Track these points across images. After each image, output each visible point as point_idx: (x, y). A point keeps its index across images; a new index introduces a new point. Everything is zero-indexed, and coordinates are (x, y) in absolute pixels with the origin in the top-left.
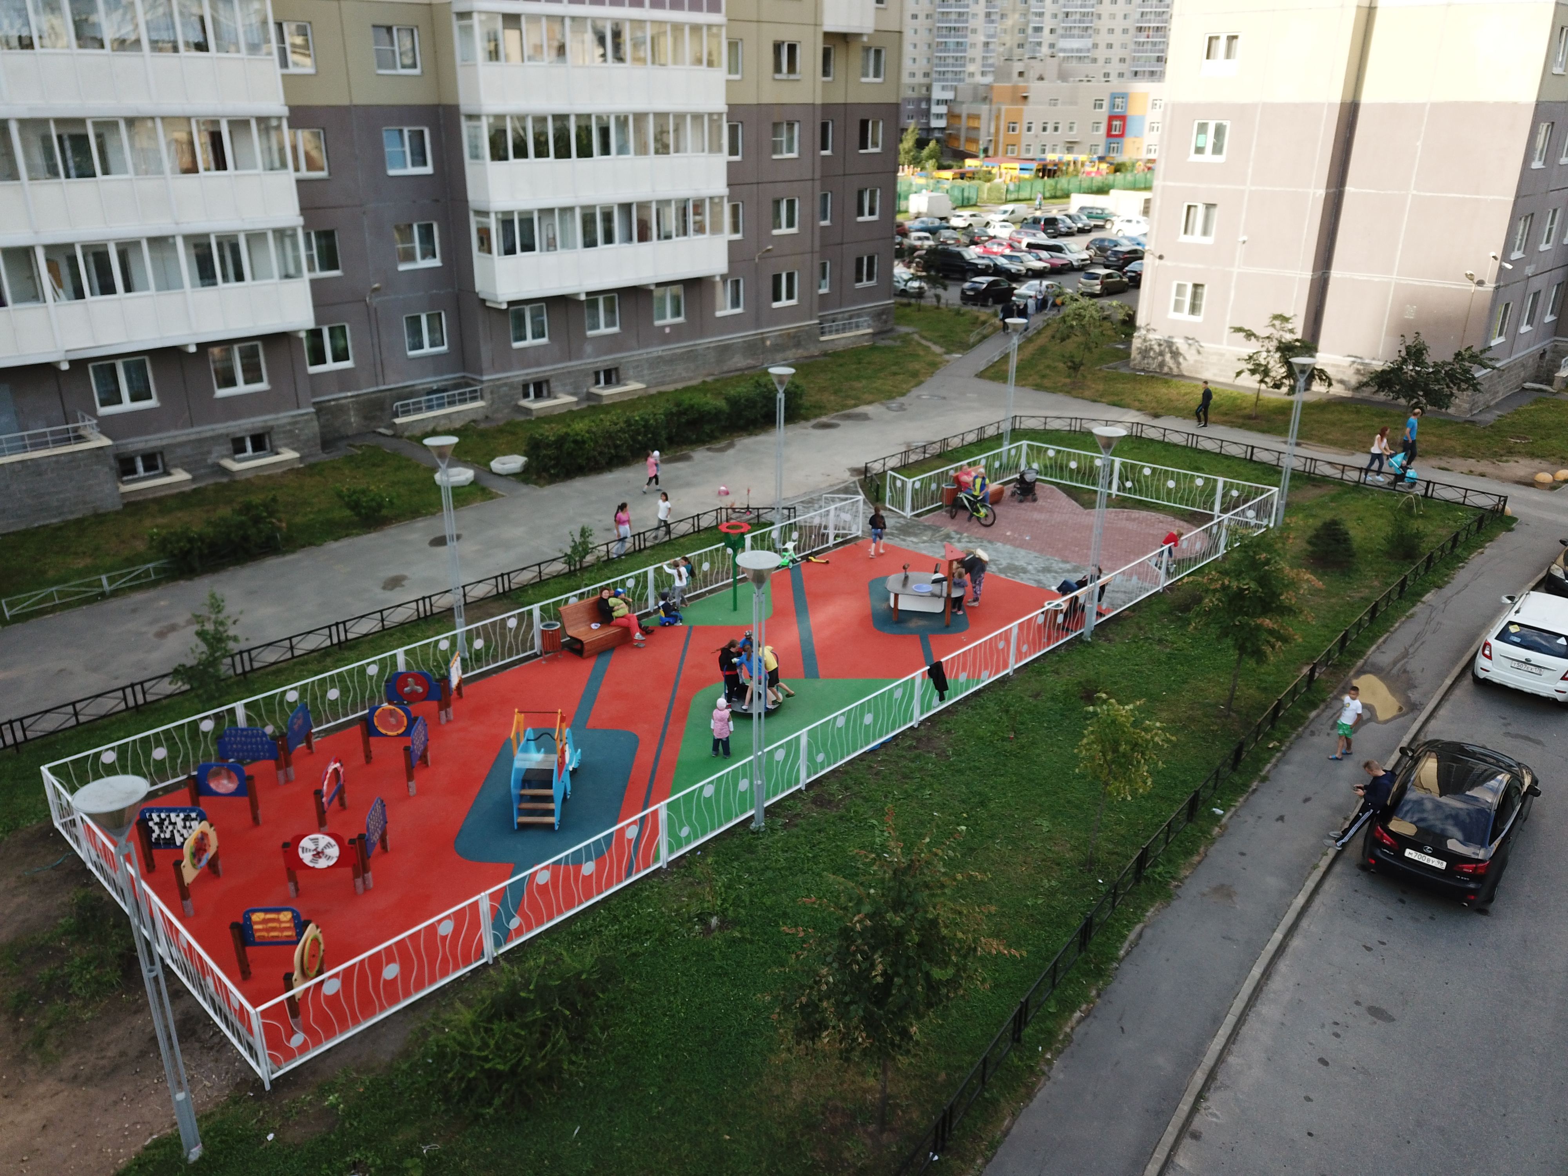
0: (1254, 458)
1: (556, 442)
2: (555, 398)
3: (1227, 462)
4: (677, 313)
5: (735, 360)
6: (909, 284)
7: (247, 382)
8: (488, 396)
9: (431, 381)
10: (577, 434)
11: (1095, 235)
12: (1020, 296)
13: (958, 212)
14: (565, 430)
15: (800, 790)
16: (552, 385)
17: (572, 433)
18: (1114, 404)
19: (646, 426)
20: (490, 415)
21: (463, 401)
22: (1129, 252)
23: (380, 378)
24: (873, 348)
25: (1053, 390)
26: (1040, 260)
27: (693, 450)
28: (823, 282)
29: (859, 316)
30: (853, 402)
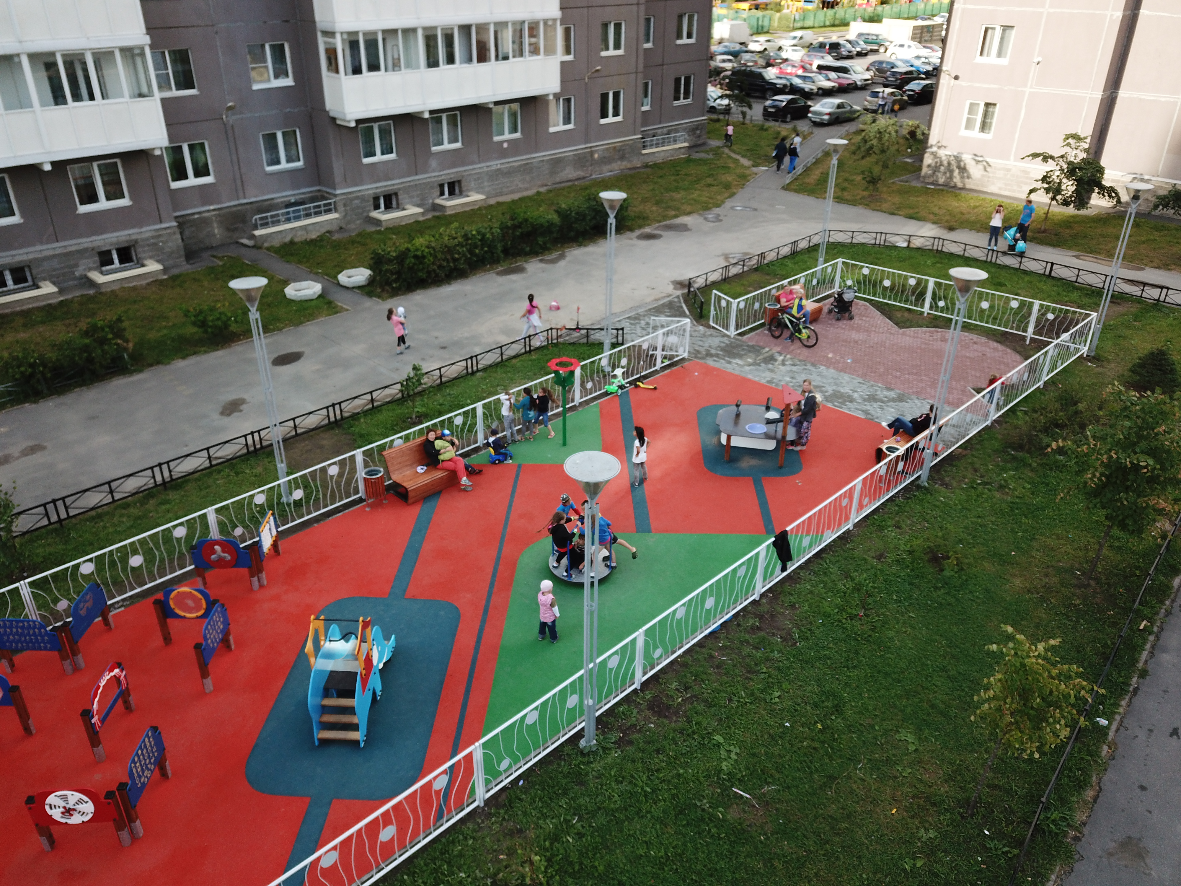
0: (1053, 274)
1: (396, 258)
2: (404, 209)
3: (1027, 278)
4: (514, 130)
5: (566, 172)
6: (718, 101)
7: (108, 198)
8: (341, 208)
9: (289, 194)
10: (417, 250)
11: (871, 58)
12: (815, 113)
13: (755, 38)
14: (406, 245)
15: (635, 691)
16: (400, 197)
17: (412, 248)
18: (911, 217)
19: (483, 239)
20: (344, 226)
21: (318, 213)
22: (906, 73)
23: (241, 194)
24: (689, 161)
25: (853, 203)
26: (829, 80)
27: (526, 261)
28: (645, 100)
29: (677, 131)
30: (673, 213)
